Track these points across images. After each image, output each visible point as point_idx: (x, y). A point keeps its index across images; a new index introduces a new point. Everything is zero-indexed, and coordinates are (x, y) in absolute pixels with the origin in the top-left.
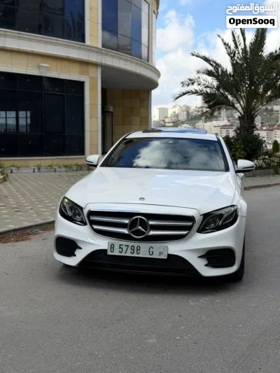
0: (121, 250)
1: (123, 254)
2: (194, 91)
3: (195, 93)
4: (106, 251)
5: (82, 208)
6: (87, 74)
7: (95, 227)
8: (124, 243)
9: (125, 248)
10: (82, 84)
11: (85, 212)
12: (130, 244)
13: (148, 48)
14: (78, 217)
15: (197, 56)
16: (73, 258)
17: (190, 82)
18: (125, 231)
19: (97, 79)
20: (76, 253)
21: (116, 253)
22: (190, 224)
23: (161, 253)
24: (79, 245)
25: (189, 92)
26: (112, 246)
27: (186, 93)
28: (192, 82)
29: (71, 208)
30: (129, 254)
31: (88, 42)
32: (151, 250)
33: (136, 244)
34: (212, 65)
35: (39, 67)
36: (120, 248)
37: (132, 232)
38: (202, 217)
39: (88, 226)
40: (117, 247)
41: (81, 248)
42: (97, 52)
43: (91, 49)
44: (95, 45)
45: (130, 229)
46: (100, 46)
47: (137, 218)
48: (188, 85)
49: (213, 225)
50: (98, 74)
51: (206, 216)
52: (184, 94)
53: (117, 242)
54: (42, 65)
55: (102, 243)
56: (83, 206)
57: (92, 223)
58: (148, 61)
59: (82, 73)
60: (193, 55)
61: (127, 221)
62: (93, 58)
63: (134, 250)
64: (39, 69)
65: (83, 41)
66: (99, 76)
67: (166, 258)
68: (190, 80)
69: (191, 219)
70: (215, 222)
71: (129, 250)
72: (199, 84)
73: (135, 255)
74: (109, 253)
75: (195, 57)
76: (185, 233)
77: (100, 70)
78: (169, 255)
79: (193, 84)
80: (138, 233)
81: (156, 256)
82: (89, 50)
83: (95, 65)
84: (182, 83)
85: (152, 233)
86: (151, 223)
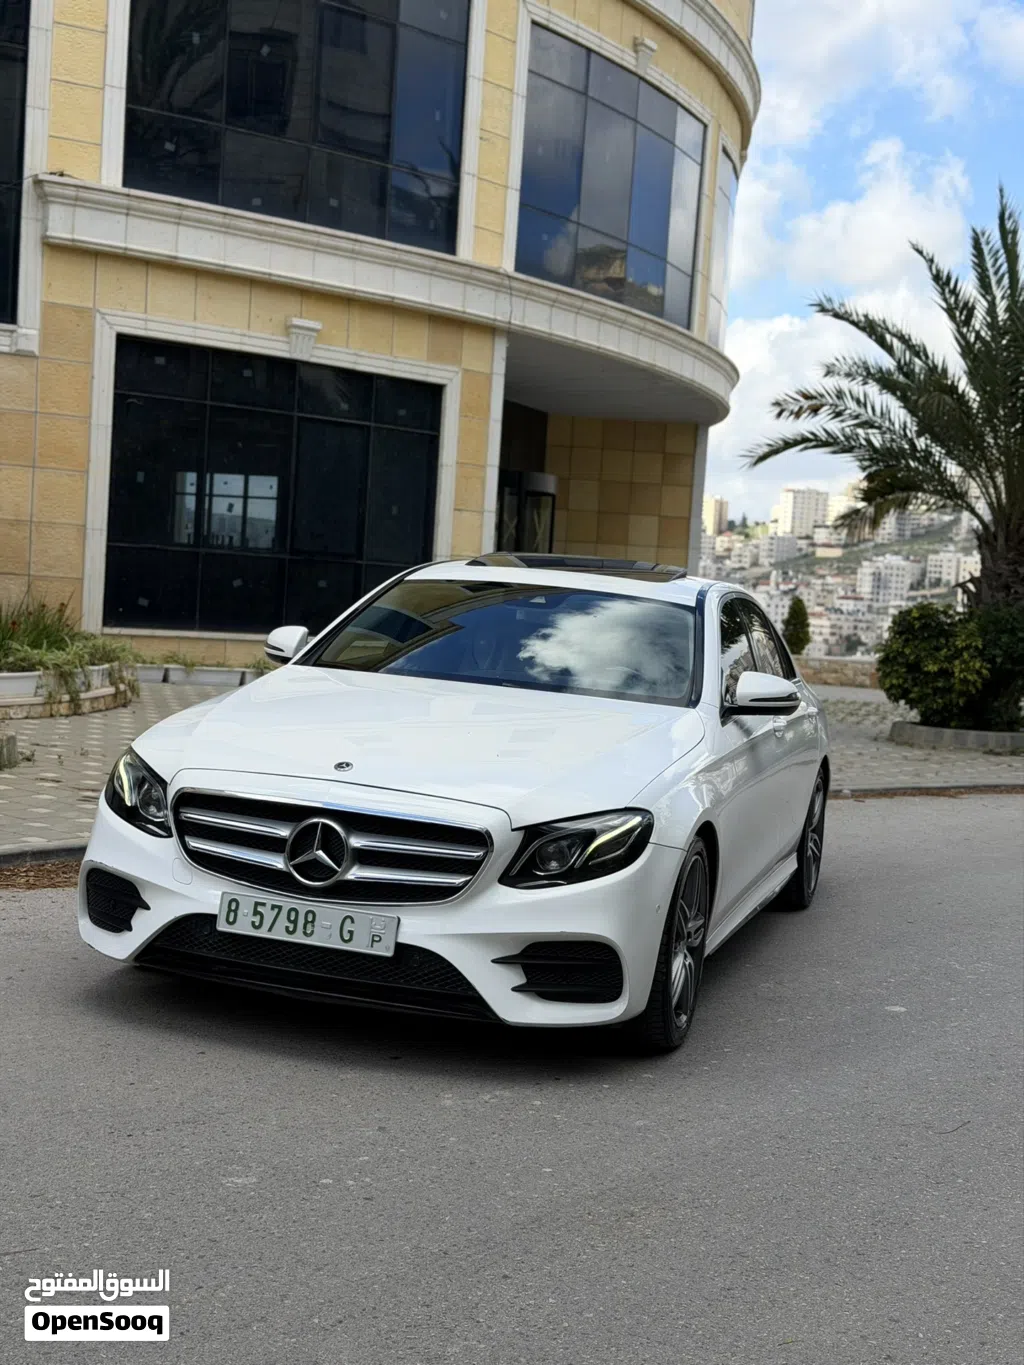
0: (257, 919)
1: (263, 933)
2: (823, 436)
3: (825, 444)
4: (213, 918)
5: (163, 783)
6: (456, 359)
7: (195, 844)
8: (270, 897)
9: (269, 916)
10: (432, 394)
11: (171, 792)
12: (287, 902)
13: (692, 277)
14: (153, 809)
15: (837, 316)
16: (127, 935)
17: (806, 403)
18: (278, 862)
19: (489, 377)
20: (134, 922)
21: (243, 927)
22: (476, 854)
23: (375, 940)
24: (146, 897)
25: (805, 440)
26: (233, 906)
27: (796, 443)
28: (812, 403)
29: (138, 784)
30: (279, 934)
31: (466, 249)
32: (348, 926)
33: (303, 905)
34: (889, 349)
35: (288, 329)
36: (256, 913)
37: (296, 867)
38: (520, 835)
39: (174, 841)
40: (245, 909)
41: (147, 908)
42: (497, 287)
43: (476, 276)
44: (492, 264)
45: (292, 857)
46: (508, 265)
47: (317, 824)
48: (798, 415)
49: (554, 864)
50: (495, 362)
51: (532, 832)
52: (788, 445)
53: (248, 894)
54: (296, 321)
55: (207, 895)
56: (168, 780)
57: (186, 829)
58: (689, 326)
59: (435, 356)
60: (823, 310)
61: (284, 832)
62: (481, 305)
63: (295, 922)
64: (288, 335)
65: (450, 246)
66: (500, 368)
67: (390, 954)
68: (807, 397)
69: (479, 838)
70: (562, 857)
71: (283, 922)
72: (838, 414)
73: (298, 938)
74: (222, 926)
75: (829, 319)
76: (458, 880)
77: (501, 349)
78: (401, 949)
79: (815, 410)
80: (313, 869)
81: (361, 946)
82: (467, 280)
83: (487, 329)
84: (777, 404)
85: (356, 873)
86: (356, 842)
